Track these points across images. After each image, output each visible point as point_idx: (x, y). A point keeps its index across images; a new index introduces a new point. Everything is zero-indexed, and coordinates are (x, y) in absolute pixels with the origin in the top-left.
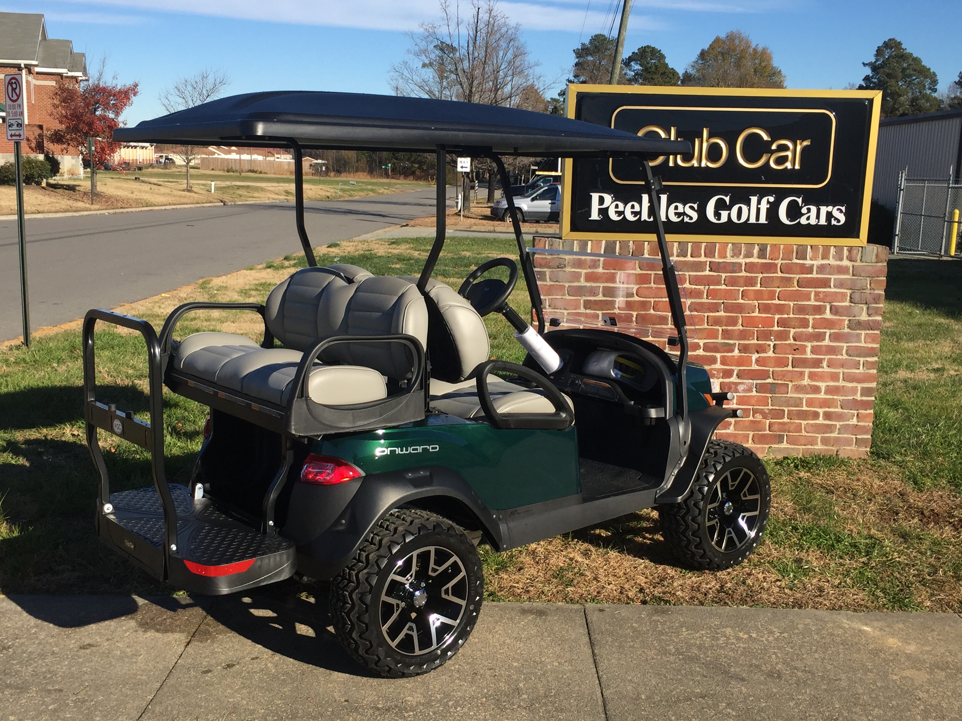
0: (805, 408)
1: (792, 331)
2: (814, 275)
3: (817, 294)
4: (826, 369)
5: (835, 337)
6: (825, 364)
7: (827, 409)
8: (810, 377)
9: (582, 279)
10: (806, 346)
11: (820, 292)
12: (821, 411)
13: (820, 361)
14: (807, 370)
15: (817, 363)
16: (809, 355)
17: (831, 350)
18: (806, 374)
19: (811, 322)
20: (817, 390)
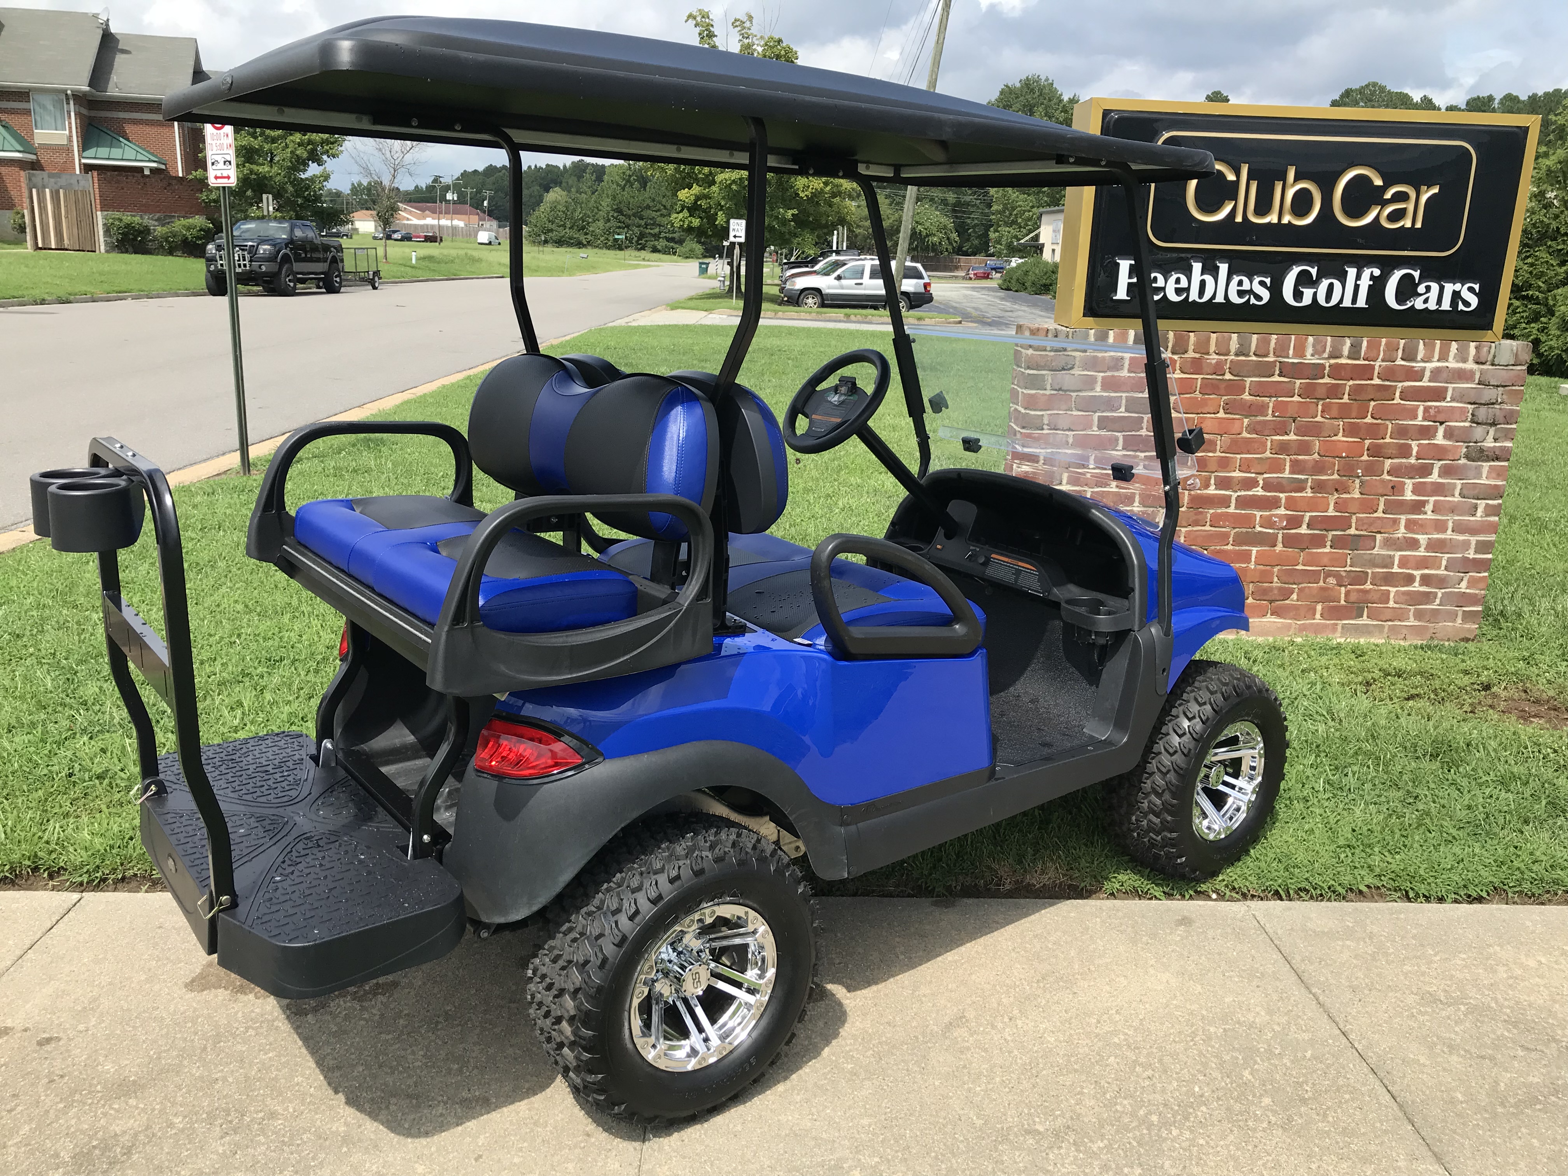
0: (1396, 569)
1: (1388, 463)
2: (1425, 383)
3: (1426, 410)
4: (1430, 516)
5: (1446, 472)
6: (1429, 508)
7: (1426, 571)
8: (1407, 527)
9: (1098, 388)
10: (1404, 484)
11: (1430, 407)
12: (1417, 573)
13: (1423, 503)
14: (1403, 518)
15: (1418, 507)
16: (1409, 496)
17: (1438, 489)
18: (1403, 523)
19: (1415, 449)
20: (1413, 544)
